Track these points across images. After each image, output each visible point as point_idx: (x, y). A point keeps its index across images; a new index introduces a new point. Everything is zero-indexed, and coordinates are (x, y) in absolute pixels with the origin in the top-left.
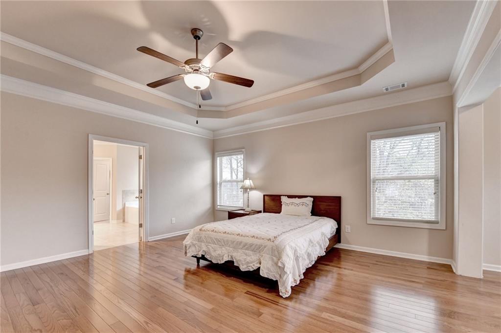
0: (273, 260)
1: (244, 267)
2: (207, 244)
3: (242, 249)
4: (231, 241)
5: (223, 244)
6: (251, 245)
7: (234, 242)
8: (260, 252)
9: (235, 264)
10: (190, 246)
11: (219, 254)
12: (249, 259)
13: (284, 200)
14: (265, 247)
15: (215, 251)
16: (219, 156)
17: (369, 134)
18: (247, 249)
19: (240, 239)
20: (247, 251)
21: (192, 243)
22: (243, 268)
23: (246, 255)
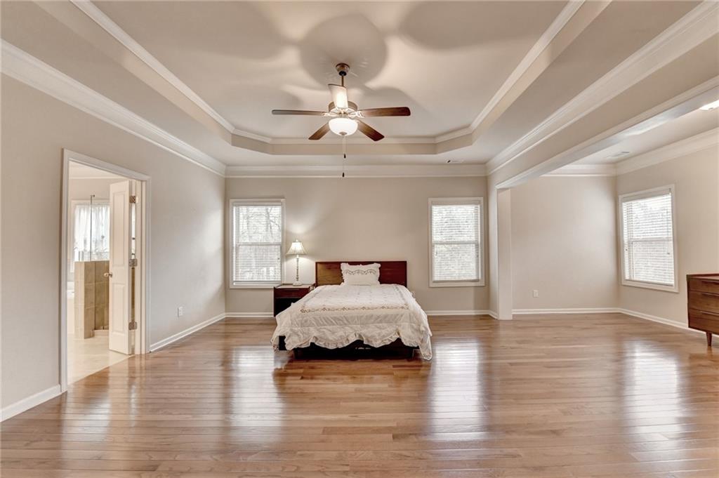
0: (412, 327)
1: (378, 342)
2: (318, 328)
3: (373, 323)
4: (357, 317)
5: (346, 322)
6: (386, 316)
7: (362, 316)
8: (396, 322)
9: (365, 343)
10: (289, 336)
11: (341, 336)
12: (384, 332)
13: (344, 267)
14: (402, 316)
15: (333, 333)
16: (236, 206)
17: (430, 200)
18: (381, 322)
19: (370, 312)
20: (381, 324)
21: (291, 330)
22: (377, 344)
23: (380, 328)
